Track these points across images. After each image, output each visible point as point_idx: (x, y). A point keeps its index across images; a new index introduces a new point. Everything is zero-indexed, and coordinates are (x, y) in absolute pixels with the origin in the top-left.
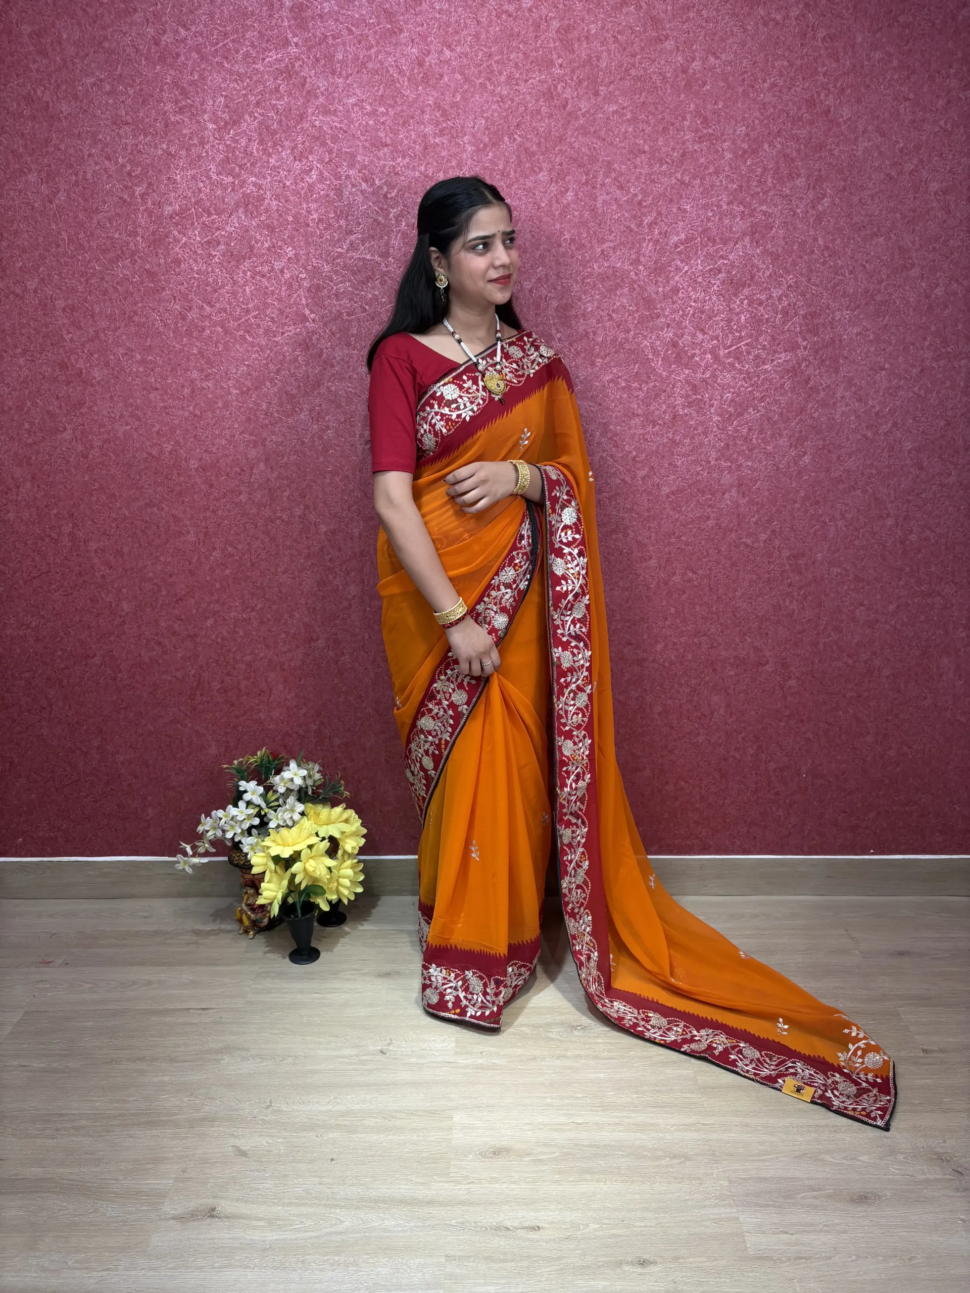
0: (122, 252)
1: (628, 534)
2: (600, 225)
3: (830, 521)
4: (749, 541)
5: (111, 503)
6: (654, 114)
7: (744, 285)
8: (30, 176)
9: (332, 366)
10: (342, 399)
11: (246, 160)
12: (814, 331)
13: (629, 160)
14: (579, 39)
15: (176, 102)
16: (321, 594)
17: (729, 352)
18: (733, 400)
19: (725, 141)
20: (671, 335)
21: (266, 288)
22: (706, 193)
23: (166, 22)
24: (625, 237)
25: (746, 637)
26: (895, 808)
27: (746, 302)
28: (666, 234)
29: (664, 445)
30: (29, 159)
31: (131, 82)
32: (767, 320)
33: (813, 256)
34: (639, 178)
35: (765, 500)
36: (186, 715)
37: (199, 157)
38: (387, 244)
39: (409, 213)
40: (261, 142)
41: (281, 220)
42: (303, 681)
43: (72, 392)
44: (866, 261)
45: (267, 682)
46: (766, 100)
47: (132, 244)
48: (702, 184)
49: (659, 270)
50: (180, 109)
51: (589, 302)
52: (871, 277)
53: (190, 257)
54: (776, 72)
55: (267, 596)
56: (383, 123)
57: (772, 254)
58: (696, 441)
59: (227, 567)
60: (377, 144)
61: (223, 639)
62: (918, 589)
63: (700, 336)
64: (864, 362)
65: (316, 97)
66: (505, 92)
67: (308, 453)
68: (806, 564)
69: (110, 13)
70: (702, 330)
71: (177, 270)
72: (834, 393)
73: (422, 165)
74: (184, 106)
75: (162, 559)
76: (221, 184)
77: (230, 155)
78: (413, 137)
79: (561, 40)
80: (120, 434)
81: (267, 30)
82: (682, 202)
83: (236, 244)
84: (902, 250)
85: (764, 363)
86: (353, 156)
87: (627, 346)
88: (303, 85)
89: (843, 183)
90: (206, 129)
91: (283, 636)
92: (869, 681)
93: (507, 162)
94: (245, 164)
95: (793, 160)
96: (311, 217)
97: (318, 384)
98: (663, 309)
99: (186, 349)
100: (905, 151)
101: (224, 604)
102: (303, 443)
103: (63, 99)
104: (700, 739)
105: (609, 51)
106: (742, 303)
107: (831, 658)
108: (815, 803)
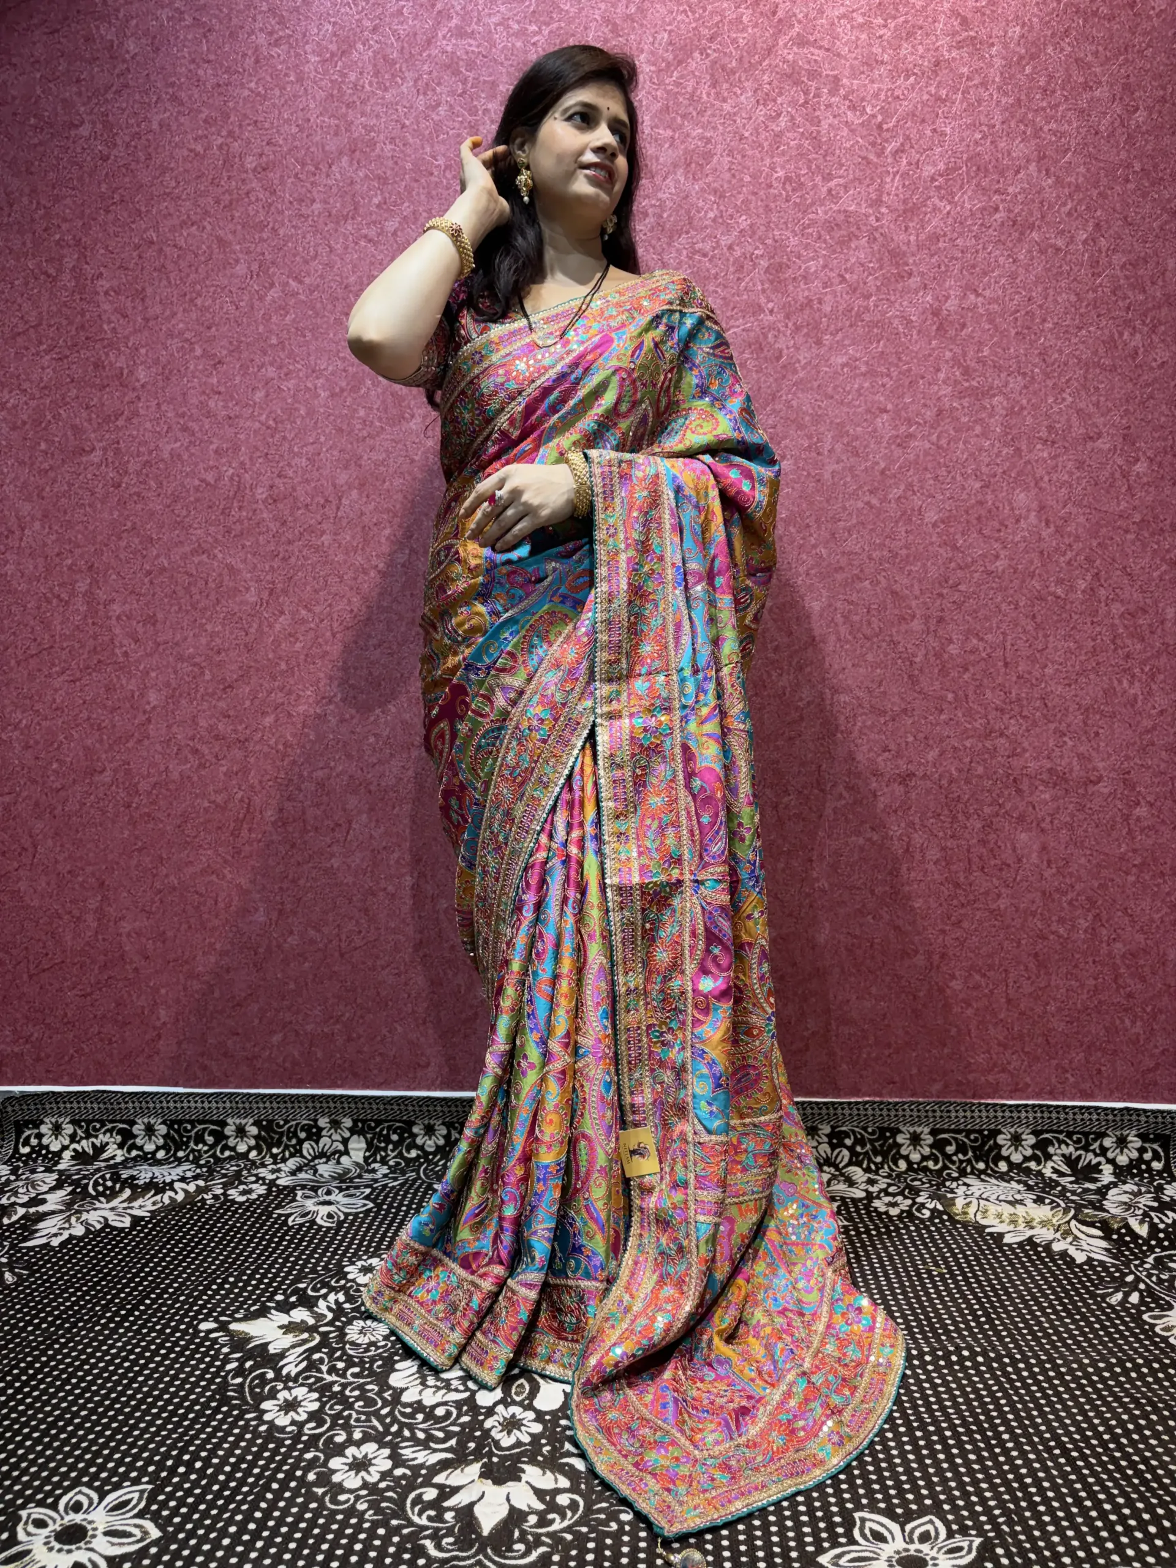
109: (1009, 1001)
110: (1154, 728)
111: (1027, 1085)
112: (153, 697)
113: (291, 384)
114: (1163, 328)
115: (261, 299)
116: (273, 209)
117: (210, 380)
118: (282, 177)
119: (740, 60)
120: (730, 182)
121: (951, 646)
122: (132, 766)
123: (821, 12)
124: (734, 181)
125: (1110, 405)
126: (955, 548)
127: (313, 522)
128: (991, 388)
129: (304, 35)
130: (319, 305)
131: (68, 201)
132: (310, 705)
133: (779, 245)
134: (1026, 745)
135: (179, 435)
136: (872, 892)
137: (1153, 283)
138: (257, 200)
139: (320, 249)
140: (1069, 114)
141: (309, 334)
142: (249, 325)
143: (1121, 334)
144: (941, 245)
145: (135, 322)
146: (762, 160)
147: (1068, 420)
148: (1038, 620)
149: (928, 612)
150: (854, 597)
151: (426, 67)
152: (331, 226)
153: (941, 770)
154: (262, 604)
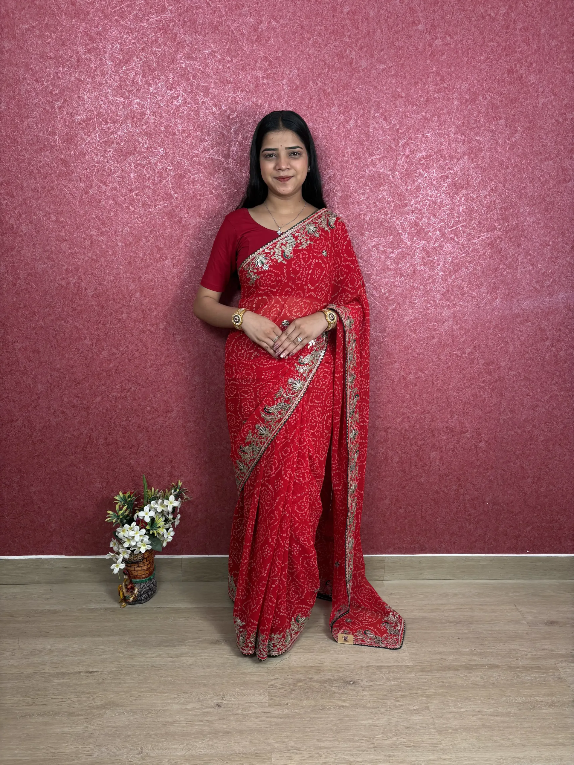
0: (44, 145)
1: (381, 347)
2: (371, 143)
3: (511, 341)
4: (459, 353)
5: (32, 317)
6: (409, 72)
7: (462, 188)
9: (188, 229)
10: (195, 252)
11: (133, 88)
12: (506, 219)
13: (392, 101)
14: (362, 20)
15: (86, 45)
16: (176, 381)
17: (452, 231)
18: (452, 262)
19: (454, 93)
20: (414, 218)
21: (145, 175)
22: (440, 126)
24: (387, 152)
25: (455, 415)
26: (543, 525)
27: (463, 198)
28: (413, 152)
29: (407, 290)
31: (54, 29)
32: (477, 210)
33: (508, 170)
34: (397, 114)
35: (470, 327)
36: (80, 461)
37: (101, 84)
38: (228, 149)
39: (244, 129)
40: (144, 76)
41: (157, 129)
42: (161, 439)
43: (6, 240)
44: (541, 176)
45: (136, 440)
46: (482, 67)
47: (51, 141)
48: (438, 120)
49: (408, 175)
50: (89, 50)
51: (362, 194)
52: (544, 185)
53: (92, 151)
54: (488, 50)
55: (139, 382)
56: (229, 68)
57: (481, 168)
58: (428, 288)
60: (225, 81)
61: (107, 410)
62: (564, 386)
63: (433, 219)
64: (537, 240)
65: (183, 48)
66: (311, 52)
67: (170, 287)
68: (494, 369)
70: (435, 216)
71: (83, 160)
72: (517, 260)
73: (254, 97)
74: (91, 48)
75: (66, 355)
76: (116, 103)
77: (122, 83)
78: (249, 78)
79: (350, 19)
80: (39, 271)
82: (425, 130)
83: (125, 144)
84: (564, 169)
85: (473, 238)
86: (207, 89)
87: (386, 224)
88: (175, 39)
89: (528, 124)
90: (106, 65)
91: (149, 409)
92: (530, 444)
94: (133, 90)
95: (497, 108)
96: (177, 129)
97: (179, 241)
98: (410, 201)
99: (88, 214)
100: (568, 105)
101: (108, 387)
102: (167, 280)
103: (6, 38)
104: (422, 480)
105: (381, 29)
106: (461, 199)
107: (507, 429)
108: (493, 521)
109: (422, 517)
110: (491, 411)
111: (426, 548)
112: (40, 387)
119: (333, 88)
121: (410, 375)
122: (32, 418)
127: (117, 307)
132: (118, 392)
133: (347, 186)
134: (438, 417)
135: (46, 260)
140: (485, 132)
143: (496, 241)
146: (341, 142)
151: (171, 75)
152: (122, 157)
153: (402, 426)
154: (93, 346)
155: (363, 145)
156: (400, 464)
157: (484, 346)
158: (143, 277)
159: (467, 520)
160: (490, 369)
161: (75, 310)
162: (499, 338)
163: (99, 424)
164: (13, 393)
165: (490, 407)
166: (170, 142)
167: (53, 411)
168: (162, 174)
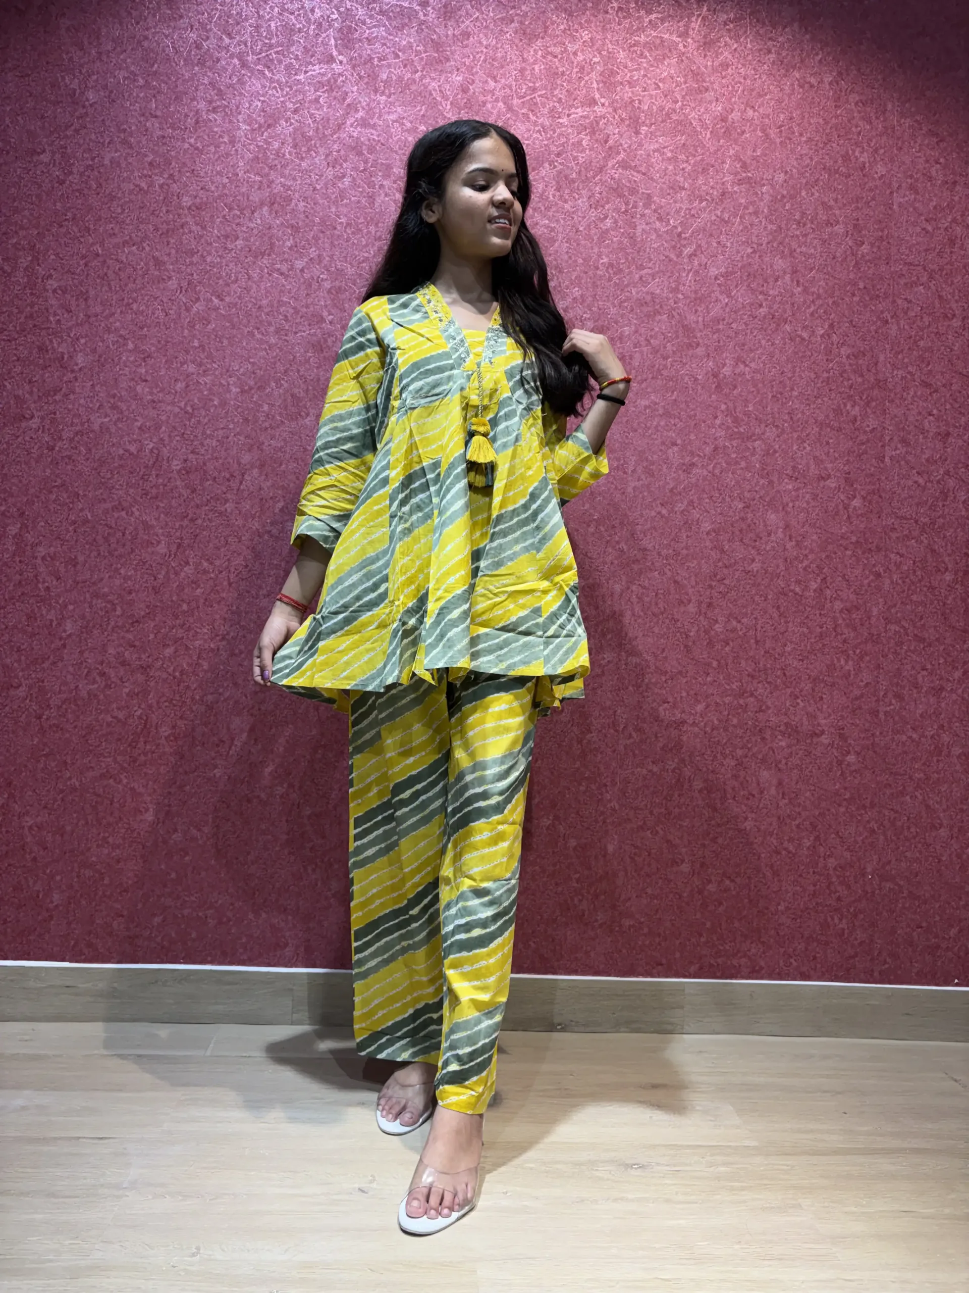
0: (131, 238)
1: (665, 574)
2: (638, 252)
3: (885, 572)
4: (797, 590)
5: (72, 503)
6: (695, 156)
8: (42, 156)
11: (276, 162)
13: (669, 194)
14: (621, 83)
15: (210, 102)
19: (764, 185)
21: (283, 286)
23: (211, 30)
24: (664, 265)
25: (799, 701)
29: (705, 479)
30: (45, 140)
31: (166, 79)
33: (855, 299)
35: (814, 545)
37: (228, 155)
40: (295, 146)
41: (307, 221)
42: (273, 730)
43: (49, 377)
45: (228, 729)
46: (804, 152)
49: (699, 299)
50: (214, 108)
54: (812, 128)
57: (813, 293)
59: (199, 586)
61: (182, 673)
65: (357, 111)
68: (861, 619)
69: (154, 16)
74: (218, 106)
75: (122, 571)
77: (260, 156)
79: (605, 83)
80: (96, 427)
81: (313, 46)
83: (256, 240)
88: (344, 99)
89: (880, 234)
90: (239, 129)
92: (938, 761)
93: (546, 186)
95: (831, 208)
96: (340, 221)
101: (188, 630)
103: (92, 88)
104: (748, 825)
105: (650, 96)
107: (893, 731)
108: (885, 914)
109: (751, 901)
110: (862, 696)
111: (761, 968)
112: (69, 627)
113: (208, 379)
114: (874, 404)
115: (188, 310)
116: (203, 240)
117: (139, 370)
118: (212, 216)
119: (579, 173)
120: (567, 262)
121: (717, 626)
122: (46, 684)
123: (640, 145)
124: (570, 262)
125: (837, 455)
126: (723, 551)
127: (219, 491)
128: (754, 434)
129: (238, 107)
130: (235, 320)
131: (26, 213)
132: (205, 641)
134: (769, 703)
135: (109, 411)
136: (651, 813)
137: (869, 371)
138: (190, 232)
139: (240, 276)
140: (816, 241)
141: (225, 342)
142: (175, 329)
143: (845, 405)
144: (721, 327)
145: (77, 318)
146: (592, 248)
147: (808, 464)
148: (782, 609)
149: (701, 599)
150: (646, 583)
151: (336, 147)
152: (250, 259)
153: (706, 719)
154: (170, 556)
155: (628, 254)
156: (705, 792)
157: (840, 579)
158: (266, 444)
159: (836, 910)
160: (854, 619)
161: (146, 494)
162: (865, 565)
163: (165, 699)
164: (20, 635)
165: (859, 687)
166: (326, 240)
167: (86, 670)
168: (311, 286)
